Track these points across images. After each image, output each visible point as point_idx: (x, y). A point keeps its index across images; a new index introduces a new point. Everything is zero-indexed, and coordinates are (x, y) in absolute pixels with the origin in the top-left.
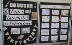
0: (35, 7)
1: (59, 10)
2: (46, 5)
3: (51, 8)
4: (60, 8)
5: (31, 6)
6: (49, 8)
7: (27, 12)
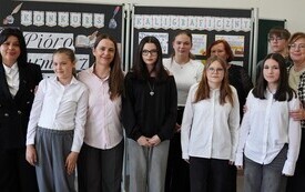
0: (113, 23)
1: (205, 36)
2: (154, 17)
3: (175, 27)
4: (210, 29)
5: (99, 20)
6: (166, 27)
7: (83, 41)
